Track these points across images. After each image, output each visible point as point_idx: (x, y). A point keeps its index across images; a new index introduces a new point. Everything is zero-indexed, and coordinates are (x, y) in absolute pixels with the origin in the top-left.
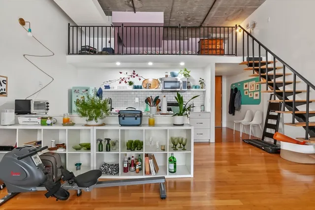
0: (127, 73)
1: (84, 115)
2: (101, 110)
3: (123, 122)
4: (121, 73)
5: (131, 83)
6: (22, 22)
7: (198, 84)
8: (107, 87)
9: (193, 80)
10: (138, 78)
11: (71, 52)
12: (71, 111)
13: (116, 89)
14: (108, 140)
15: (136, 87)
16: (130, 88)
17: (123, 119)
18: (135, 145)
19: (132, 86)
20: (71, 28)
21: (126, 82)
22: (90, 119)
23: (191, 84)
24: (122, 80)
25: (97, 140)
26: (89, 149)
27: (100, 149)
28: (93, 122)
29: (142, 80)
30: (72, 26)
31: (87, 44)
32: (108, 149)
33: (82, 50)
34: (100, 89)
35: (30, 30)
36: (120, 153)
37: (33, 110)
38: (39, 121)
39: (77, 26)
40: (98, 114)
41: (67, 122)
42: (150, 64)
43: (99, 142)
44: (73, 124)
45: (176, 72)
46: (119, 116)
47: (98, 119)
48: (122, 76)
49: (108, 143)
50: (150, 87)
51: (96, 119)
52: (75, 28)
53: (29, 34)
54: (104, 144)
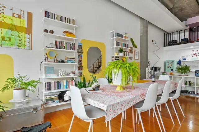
0: (197, 51)
1: (179, 72)
2: (187, 70)
3: (197, 75)
4: (193, 51)
6: (153, 41)
8: (184, 59)
11: (165, 45)
12: (165, 70)
13: (190, 60)
14: (190, 81)
17: (197, 74)
20: (166, 35)
21: (196, 56)
24: (194, 55)
25: (185, 81)
27: (186, 84)
28: (183, 74)
30: (166, 34)
31: (174, 40)
32: (190, 85)
34: (180, 60)
35: (155, 43)
36: (196, 86)
37: (157, 70)
39: (169, 34)
41: (171, 74)
43: (186, 82)
44: (174, 75)
46: (195, 73)
47: (185, 74)
48: (194, 53)
49: (190, 82)
51: (184, 73)
52: (167, 35)
53: (155, 45)
54: (188, 83)
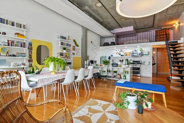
0: (119, 51)
1: (104, 64)
3: (113, 66)
4: (116, 50)
5: (120, 54)
6: (92, 42)
7: (147, 53)
8: (112, 56)
9: (145, 52)
10: (123, 52)
11: (101, 45)
12: (101, 63)
13: (115, 56)
15: (122, 56)
16: (120, 56)
18: (116, 72)
19: (120, 55)
20: (101, 38)
21: (118, 54)
22: (106, 65)
23: (144, 53)
26: (105, 72)
27: (107, 72)
28: (106, 66)
29: (124, 53)
32: (109, 72)
33: (104, 44)
34: (110, 56)
35: (93, 44)
36: (112, 73)
37: (94, 63)
38: (96, 65)
39: (103, 38)
40: (107, 64)
41: (101, 66)
42: (126, 47)
45: (137, 49)
46: (112, 64)
48: (117, 52)
50: (127, 55)
54: (108, 71)
